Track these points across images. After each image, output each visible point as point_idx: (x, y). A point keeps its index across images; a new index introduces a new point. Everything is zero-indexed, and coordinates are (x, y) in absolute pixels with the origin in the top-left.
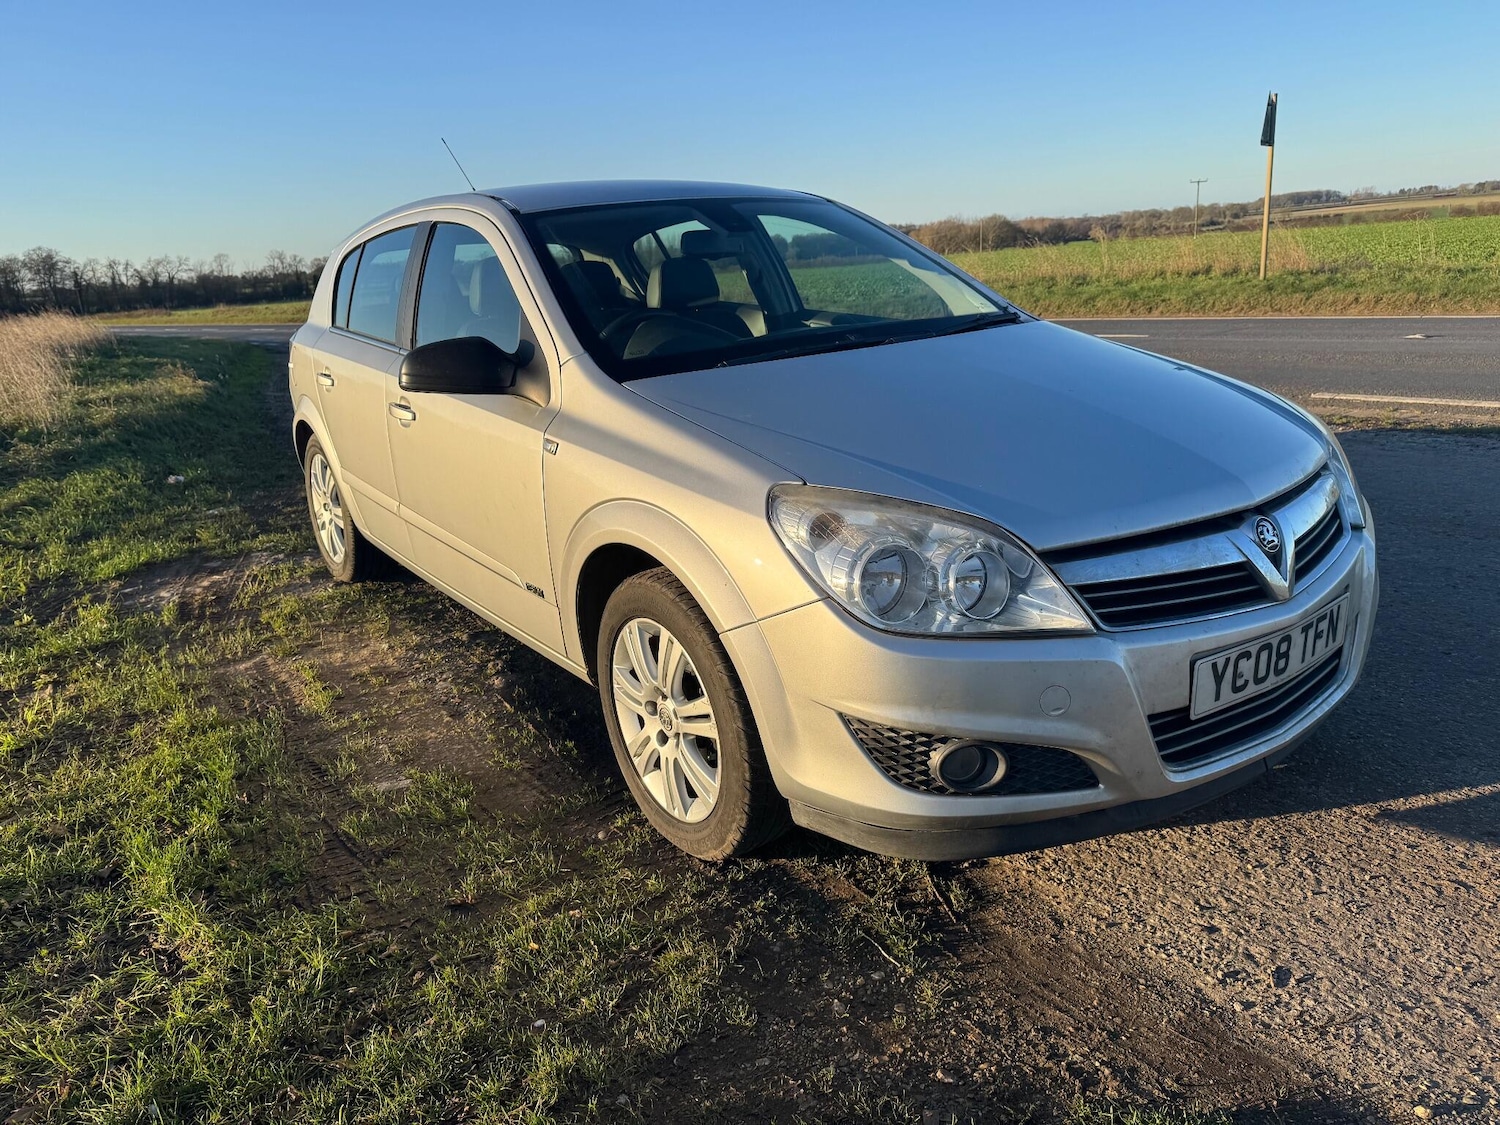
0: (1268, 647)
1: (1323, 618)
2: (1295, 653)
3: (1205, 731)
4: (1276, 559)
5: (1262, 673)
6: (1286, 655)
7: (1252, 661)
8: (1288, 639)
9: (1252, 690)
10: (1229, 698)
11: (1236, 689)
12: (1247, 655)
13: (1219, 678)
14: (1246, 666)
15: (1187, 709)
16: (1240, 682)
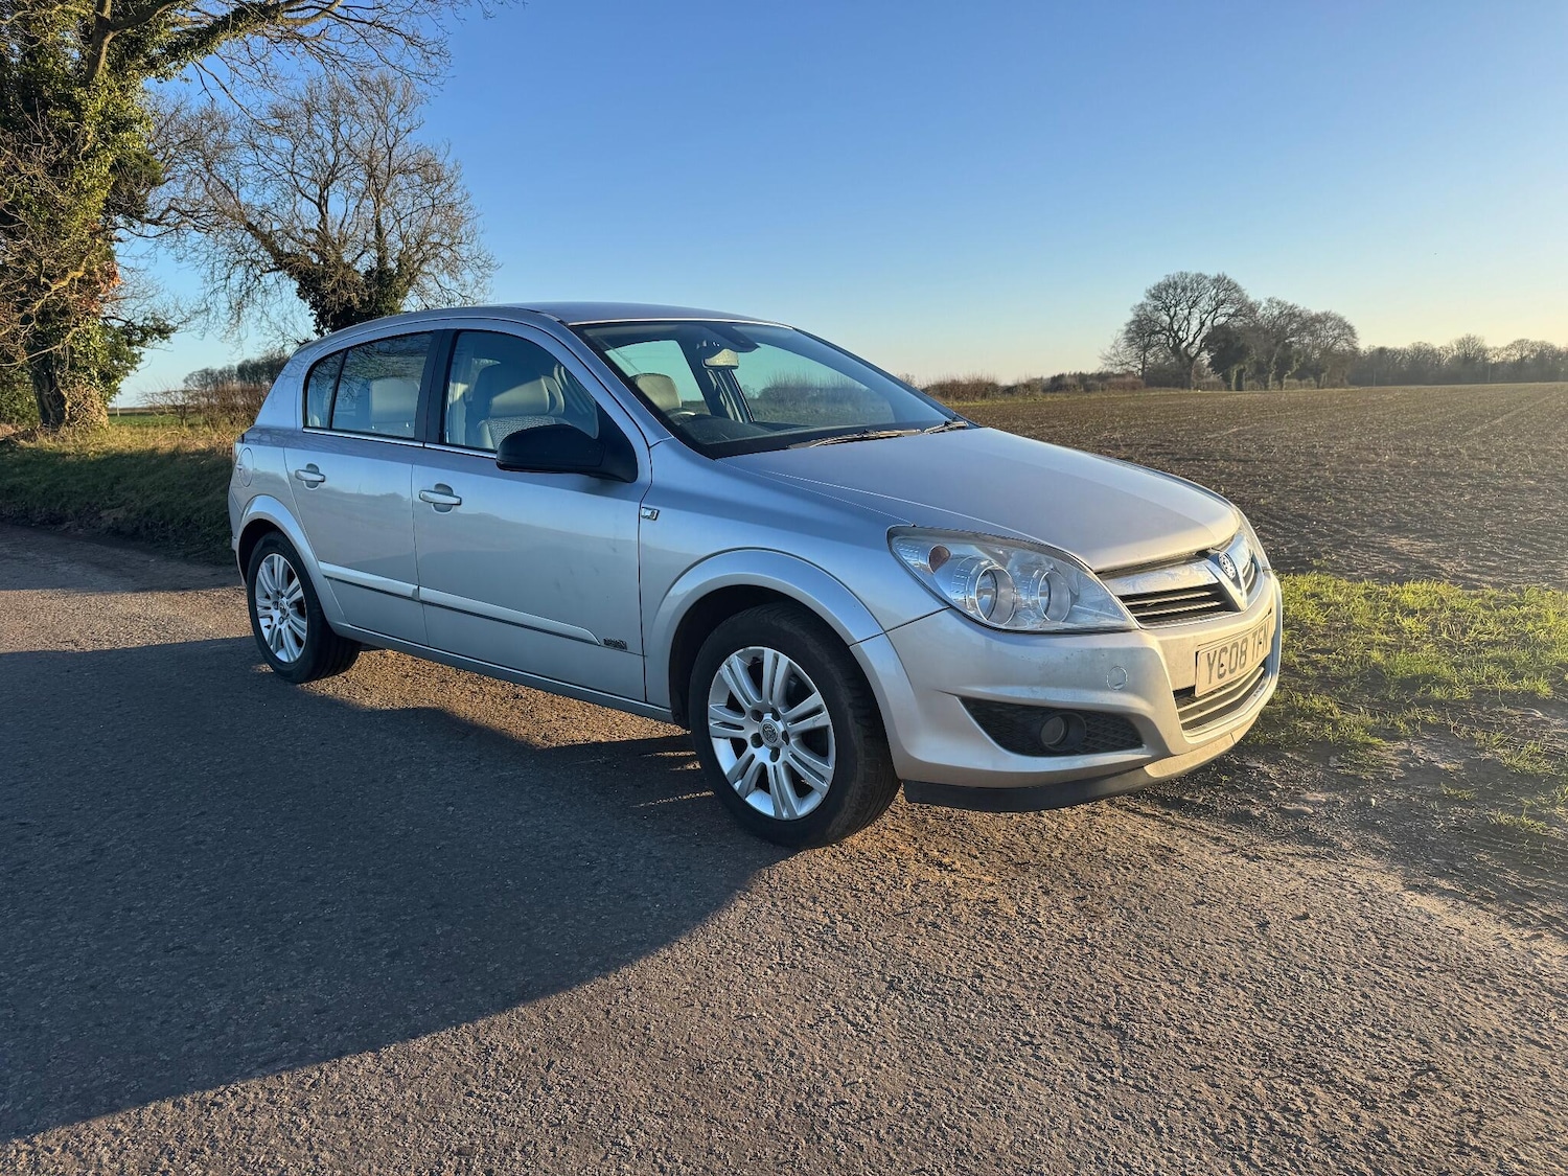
0: (1235, 645)
1: (1261, 630)
2: (1249, 653)
3: (1200, 709)
4: (1236, 581)
5: (1233, 666)
6: (1244, 653)
7: (1228, 654)
8: (1246, 641)
9: (1228, 678)
10: (1217, 683)
11: (1221, 676)
12: (1224, 650)
13: (1211, 665)
14: (1225, 658)
15: (1192, 689)
16: (1222, 670)
